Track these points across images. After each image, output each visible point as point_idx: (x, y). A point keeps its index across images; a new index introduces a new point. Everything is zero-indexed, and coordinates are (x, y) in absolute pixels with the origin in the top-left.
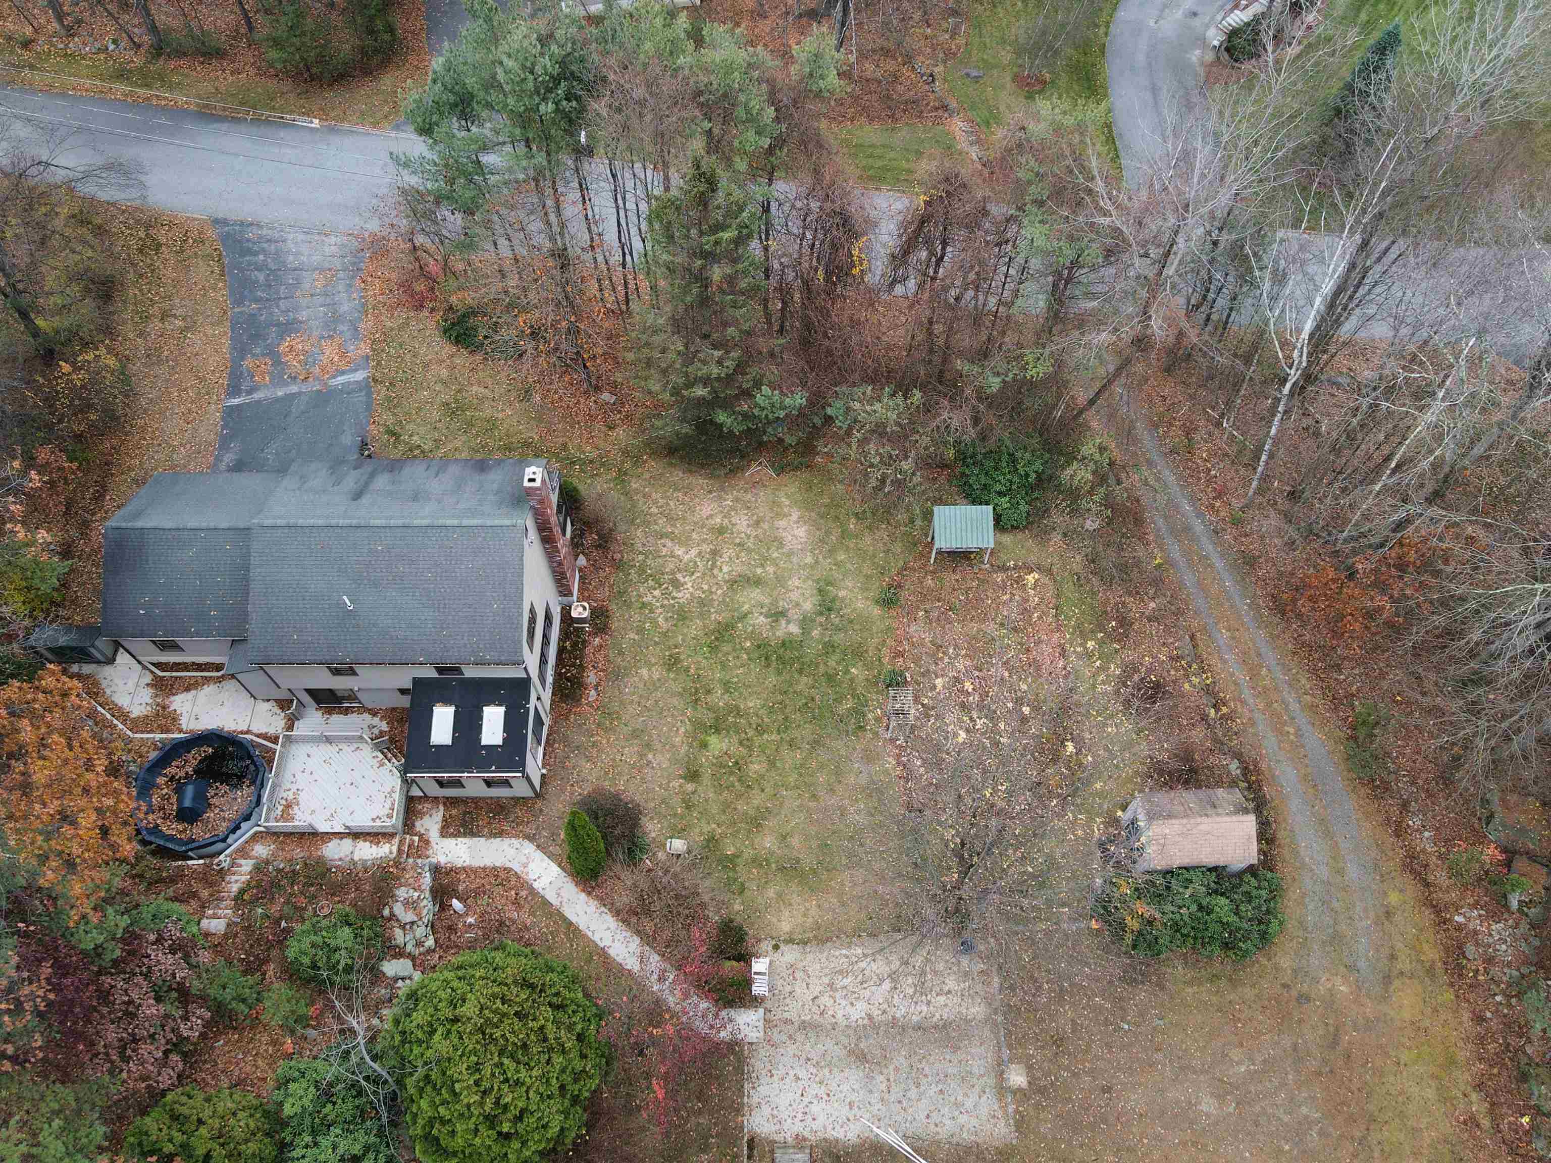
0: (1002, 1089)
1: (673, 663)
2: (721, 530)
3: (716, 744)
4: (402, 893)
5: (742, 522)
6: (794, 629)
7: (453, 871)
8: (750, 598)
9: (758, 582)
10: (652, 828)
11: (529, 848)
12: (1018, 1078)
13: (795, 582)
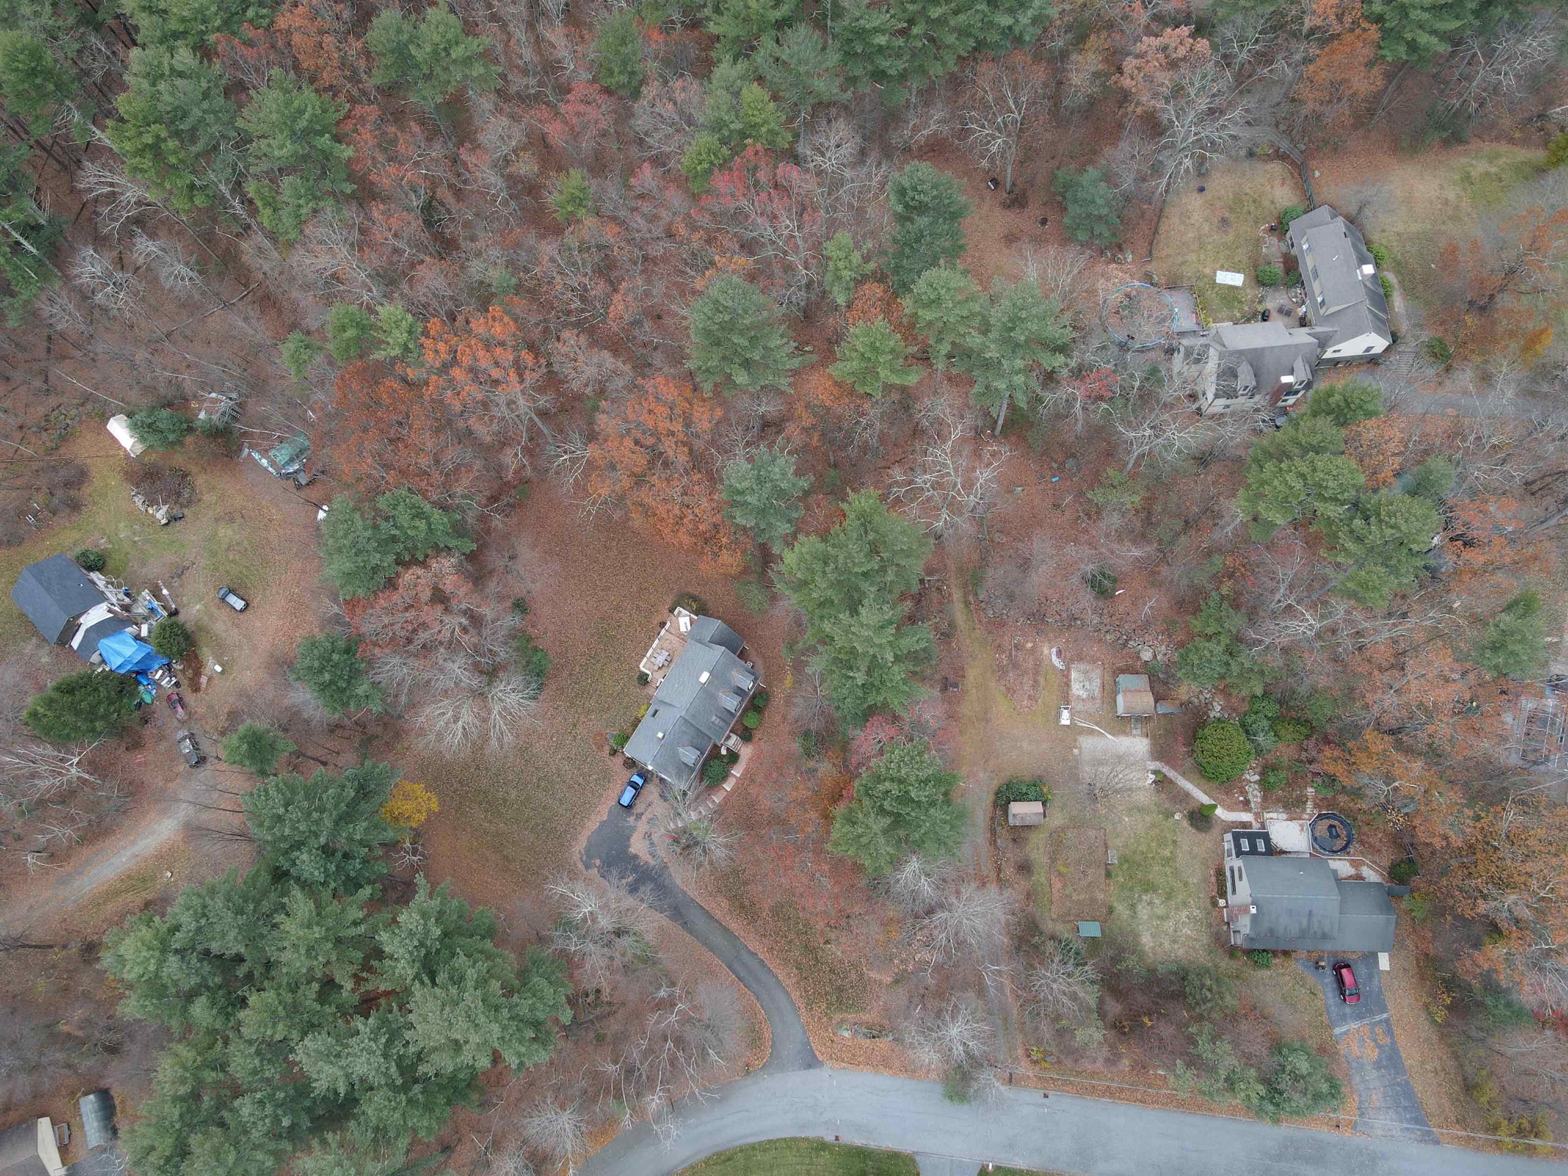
0: (1080, 749)
1: (1186, 884)
2: (1174, 942)
3: (1167, 853)
4: (1259, 800)
5: (1167, 945)
6: (1144, 897)
7: (1245, 811)
8: (1161, 910)
9: (1159, 917)
10: (1185, 824)
11: (1223, 817)
12: (1076, 751)
13: (1145, 917)
